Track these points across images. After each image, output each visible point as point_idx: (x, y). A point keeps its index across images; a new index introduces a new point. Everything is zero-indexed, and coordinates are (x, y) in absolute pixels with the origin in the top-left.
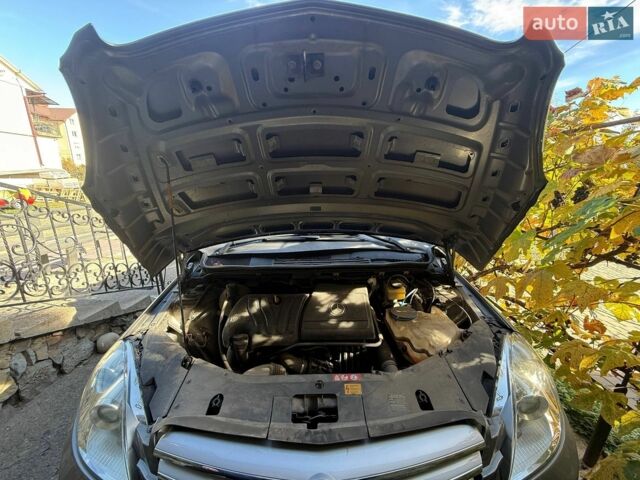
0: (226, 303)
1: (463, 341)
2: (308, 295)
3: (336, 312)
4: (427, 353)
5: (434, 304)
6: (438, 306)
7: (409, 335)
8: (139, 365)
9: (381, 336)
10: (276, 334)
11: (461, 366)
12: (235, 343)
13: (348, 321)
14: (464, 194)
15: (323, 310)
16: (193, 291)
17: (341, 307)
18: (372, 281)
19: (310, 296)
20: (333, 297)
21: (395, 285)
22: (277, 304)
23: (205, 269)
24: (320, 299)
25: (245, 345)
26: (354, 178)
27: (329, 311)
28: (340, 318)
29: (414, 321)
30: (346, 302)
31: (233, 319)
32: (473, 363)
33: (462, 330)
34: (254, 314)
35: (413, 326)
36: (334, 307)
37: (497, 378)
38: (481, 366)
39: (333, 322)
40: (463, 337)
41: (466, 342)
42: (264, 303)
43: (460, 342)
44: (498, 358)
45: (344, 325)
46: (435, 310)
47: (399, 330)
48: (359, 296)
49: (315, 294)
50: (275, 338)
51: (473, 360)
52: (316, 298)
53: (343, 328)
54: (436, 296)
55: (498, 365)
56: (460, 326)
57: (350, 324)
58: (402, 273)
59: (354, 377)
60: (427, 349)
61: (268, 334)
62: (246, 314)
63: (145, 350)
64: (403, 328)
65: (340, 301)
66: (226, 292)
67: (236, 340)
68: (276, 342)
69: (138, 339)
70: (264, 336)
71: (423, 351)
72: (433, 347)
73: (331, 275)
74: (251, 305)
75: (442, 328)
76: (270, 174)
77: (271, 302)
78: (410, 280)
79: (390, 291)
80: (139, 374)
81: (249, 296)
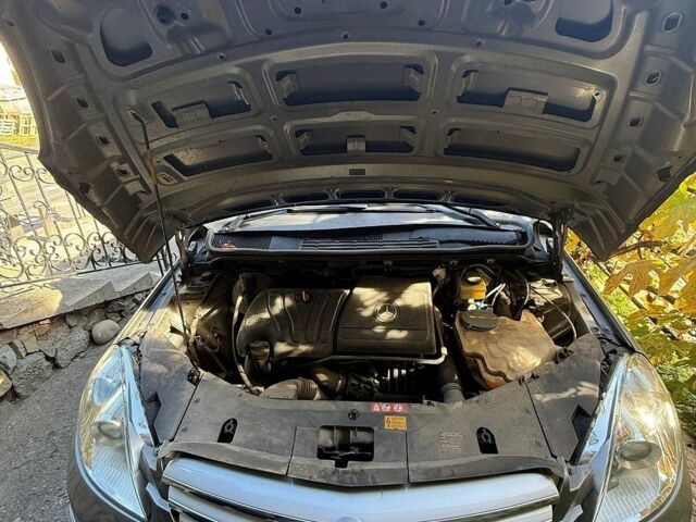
0: (240, 299)
1: (557, 363)
2: (348, 292)
3: (385, 316)
4: (504, 376)
5: (526, 307)
6: (531, 311)
7: (482, 351)
8: (138, 377)
9: (444, 351)
10: (304, 344)
11: (547, 398)
12: (253, 352)
13: (400, 329)
14: (584, 152)
15: (367, 313)
16: (197, 280)
17: (392, 310)
18: (439, 272)
19: (351, 293)
20: (382, 296)
21: (472, 279)
22: (306, 302)
23: (211, 252)
24: (362, 299)
25: (265, 355)
26: (412, 130)
27: (375, 315)
28: (390, 325)
29: (492, 332)
30: (399, 302)
31: (250, 321)
32: (565, 395)
33: (558, 348)
34: (276, 316)
35: (490, 339)
36: (383, 310)
37: (594, 416)
38: (577, 398)
39: (379, 329)
40: (558, 358)
41: (561, 364)
42: (289, 302)
43: (553, 363)
44: (603, 389)
45: (394, 334)
46: (526, 316)
47: (470, 344)
48: (418, 295)
49: (358, 291)
50: (303, 348)
51: (566, 390)
52: (358, 296)
53: (392, 339)
54: (530, 295)
55: (601, 398)
56: (557, 342)
57: (404, 334)
58: (484, 262)
59: (399, 407)
60: (505, 371)
61: (295, 343)
62: (266, 315)
63: (144, 359)
64: (474, 342)
65: (390, 301)
66: (240, 284)
67: (254, 348)
68: (304, 353)
69: (135, 344)
70: (289, 344)
71: (499, 374)
72: (513, 371)
73: (382, 263)
74: (273, 304)
75: (531, 344)
76: (287, 127)
77: (297, 299)
78: (495, 271)
79: (464, 288)
80: (139, 388)
81: (271, 290)
